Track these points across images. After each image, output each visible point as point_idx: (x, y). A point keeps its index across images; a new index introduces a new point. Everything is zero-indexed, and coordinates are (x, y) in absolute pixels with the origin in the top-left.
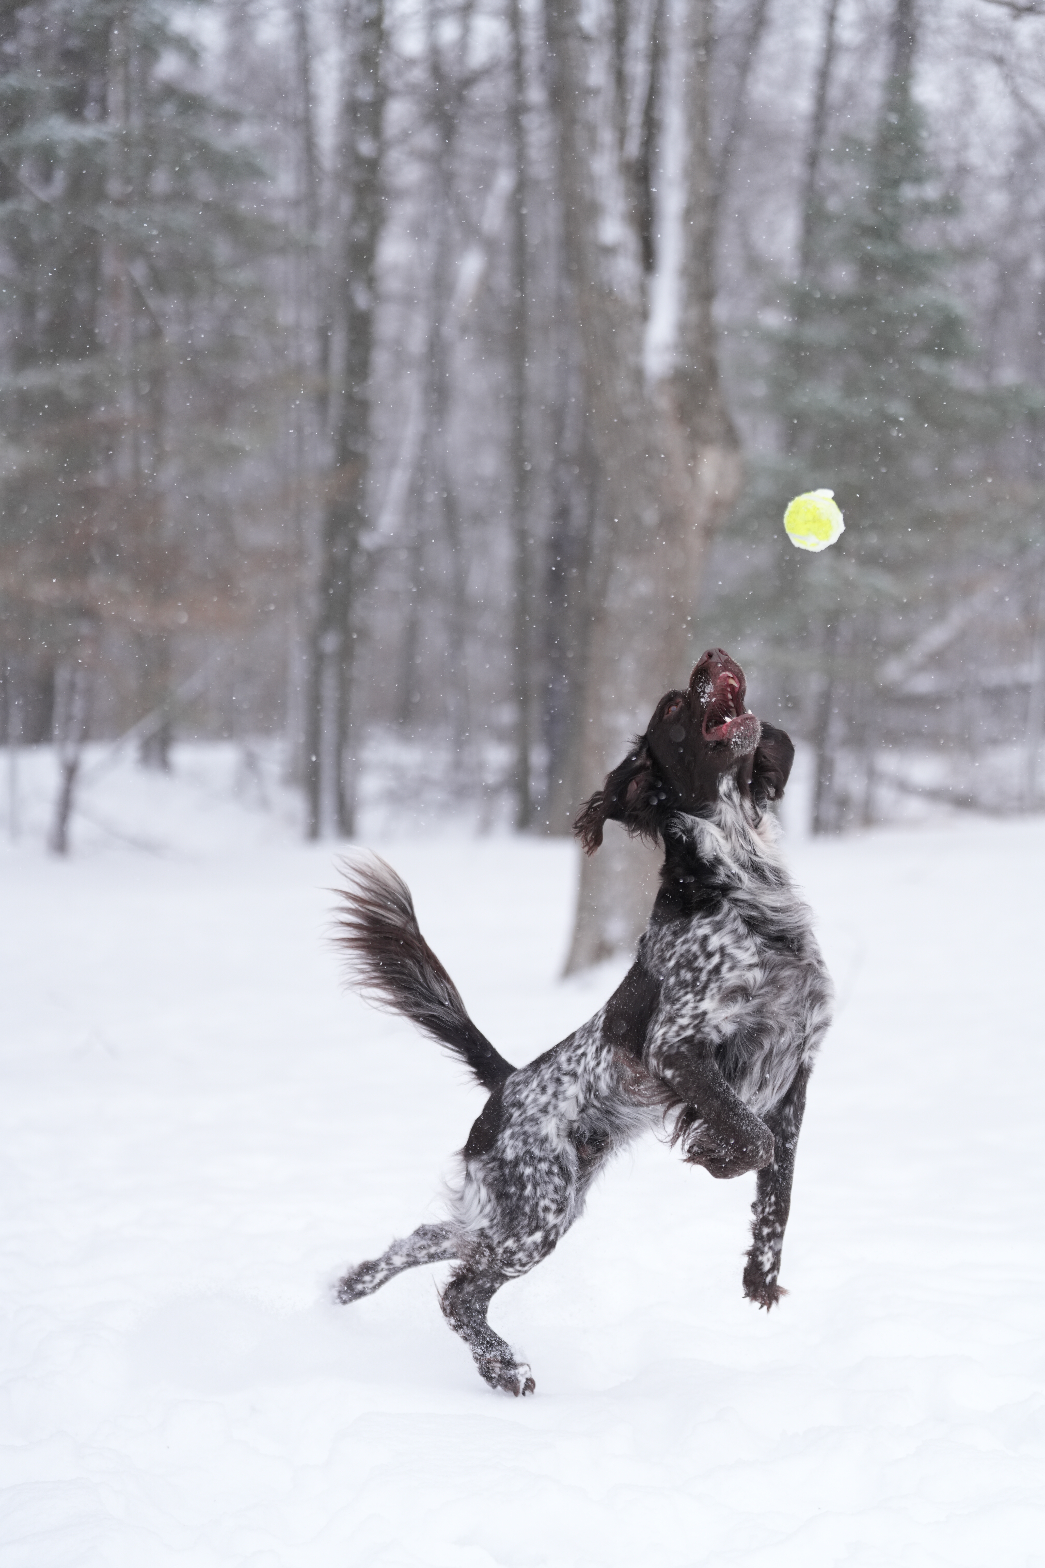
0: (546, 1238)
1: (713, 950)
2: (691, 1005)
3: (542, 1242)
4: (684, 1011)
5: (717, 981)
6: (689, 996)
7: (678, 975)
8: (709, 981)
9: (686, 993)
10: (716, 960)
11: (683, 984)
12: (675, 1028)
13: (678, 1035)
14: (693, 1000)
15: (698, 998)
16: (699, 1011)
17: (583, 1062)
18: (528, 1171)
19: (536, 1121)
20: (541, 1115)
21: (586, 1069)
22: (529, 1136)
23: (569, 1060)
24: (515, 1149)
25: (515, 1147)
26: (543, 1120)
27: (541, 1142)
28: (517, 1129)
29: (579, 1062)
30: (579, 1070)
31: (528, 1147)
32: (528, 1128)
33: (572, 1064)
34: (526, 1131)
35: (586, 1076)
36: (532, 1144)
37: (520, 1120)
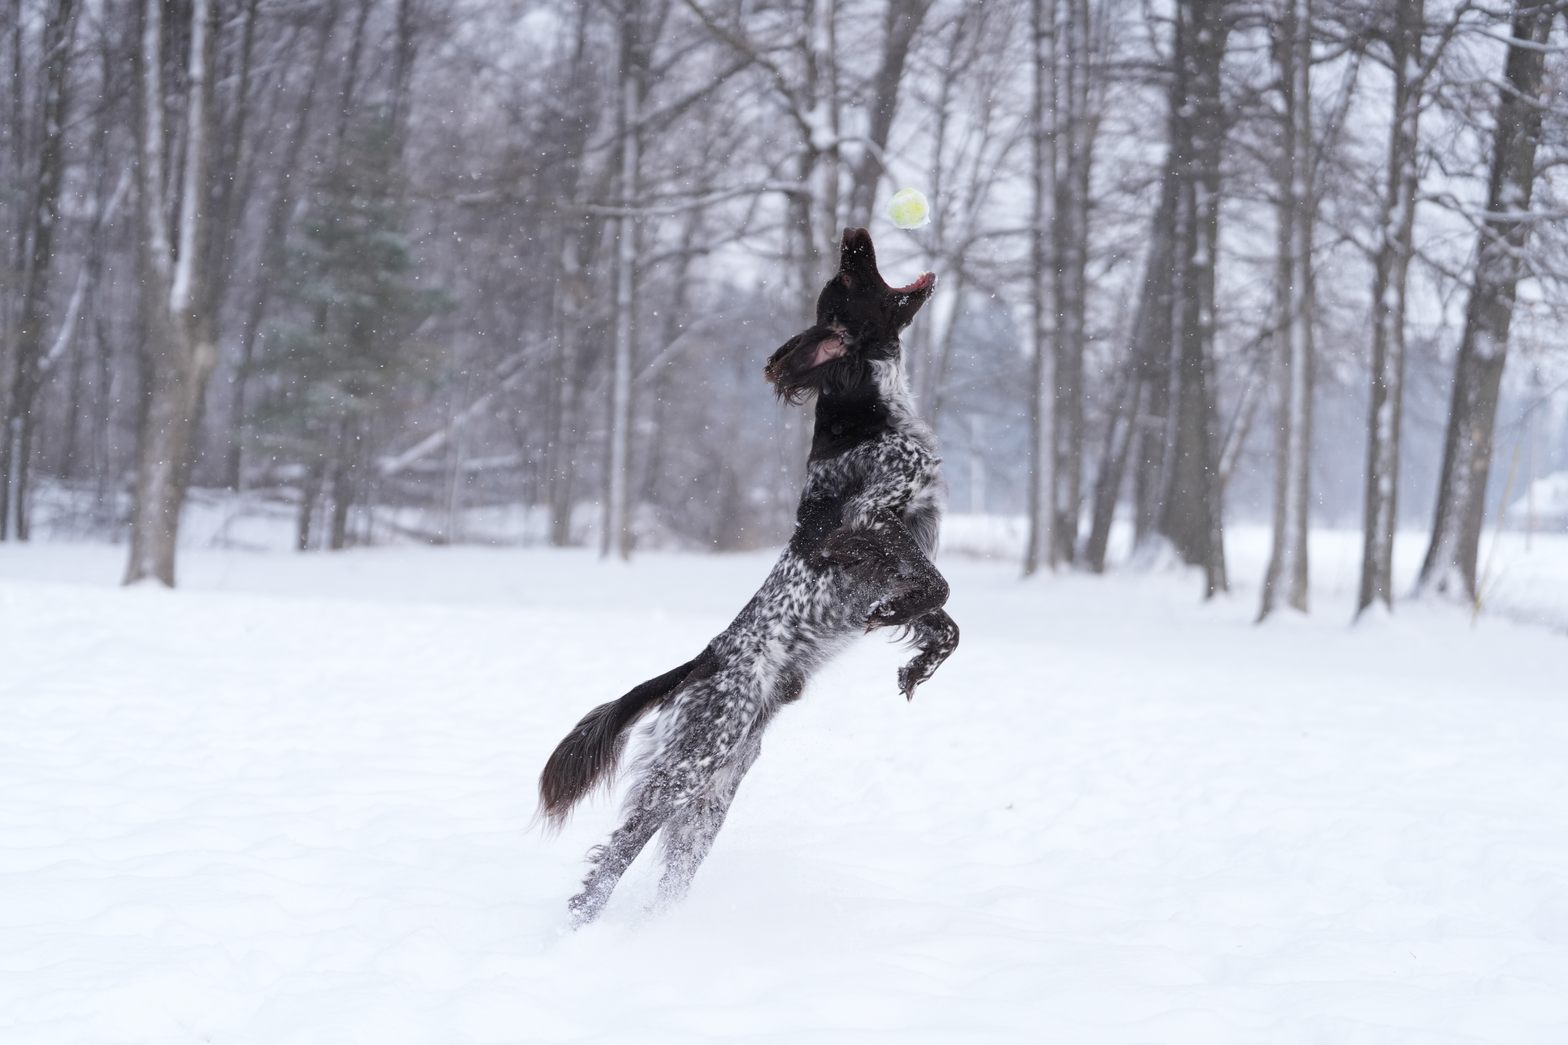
0: (713, 763)
1: (912, 450)
2: (904, 483)
3: (708, 766)
4: (898, 487)
5: (920, 469)
6: (903, 477)
8: (914, 469)
9: (900, 475)
10: (916, 456)
11: (895, 470)
12: (889, 498)
14: (905, 480)
15: (909, 479)
16: (908, 488)
17: (786, 603)
18: (730, 705)
19: (751, 661)
20: (756, 654)
21: (791, 606)
22: (742, 675)
23: (771, 609)
24: (728, 685)
25: (728, 684)
26: (756, 659)
27: (750, 680)
28: (733, 671)
29: (781, 605)
30: (782, 610)
31: (738, 685)
32: (742, 668)
33: (774, 610)
34: (739, 671)
35: (791, 613)
36: (742, 683)
37: (735, 663)
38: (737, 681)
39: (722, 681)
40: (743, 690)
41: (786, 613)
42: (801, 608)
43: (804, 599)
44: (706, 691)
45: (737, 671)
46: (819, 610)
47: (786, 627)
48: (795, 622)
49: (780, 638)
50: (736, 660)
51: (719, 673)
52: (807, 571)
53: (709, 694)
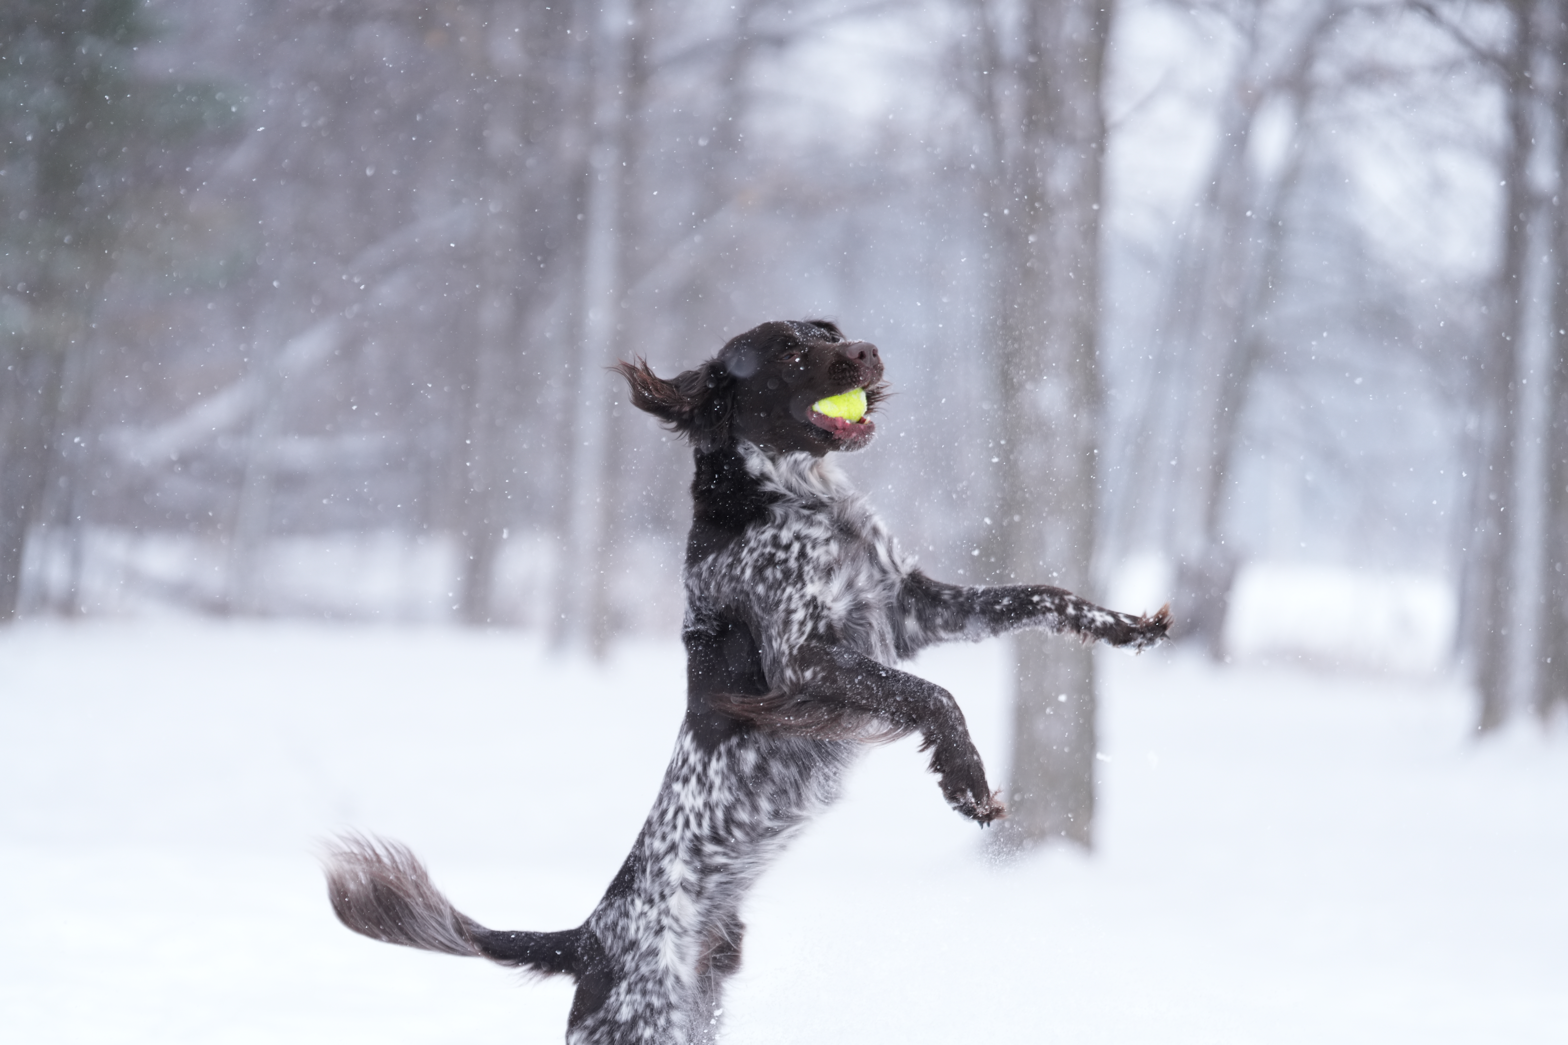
1: (788, 542)
2: (796, 596)
4: (793, 606)
5: (808, 563)
6: (789, 590)
7: (763, 580)
8: (800, 568)
9: (784, 590)
10: (796, 547)
11: (776, 585)
13: (803, 633)
14: (794, 592)
15: (799, 587)
16: (808, 598)
17: (680, 821)
18: (648, 1033)
19: (653, 952)
20: (658, 939)
21: (687, 824)
22: (647, 981)
23: (664, 838)
24: (633, 1005)
25: (633, 1003)
26: (661, 946)
27: (661, 982)
28: (633, 978)
29: (675, 827)
30: (676, 836)
31: (648, 998)
32: (644, 969)
33: (668, 838)
34: (643, 976)
35: (688, 834)
36: (652, 992)
37: (633, 965)
38: (644, 993)
39: (621, 1004)
40: (657, 1002)
41: (682, 838)
42: (699, 816)
43: (699, 802)
44: (604, 1029)
45: (639, 977)
46: (720, 814)
47: (686, 862)
48: (696, 851)
49: (685, 886)
50: (633, 958)
51: (613, 991)
52: (696, 751)
53: (611, 1033)
